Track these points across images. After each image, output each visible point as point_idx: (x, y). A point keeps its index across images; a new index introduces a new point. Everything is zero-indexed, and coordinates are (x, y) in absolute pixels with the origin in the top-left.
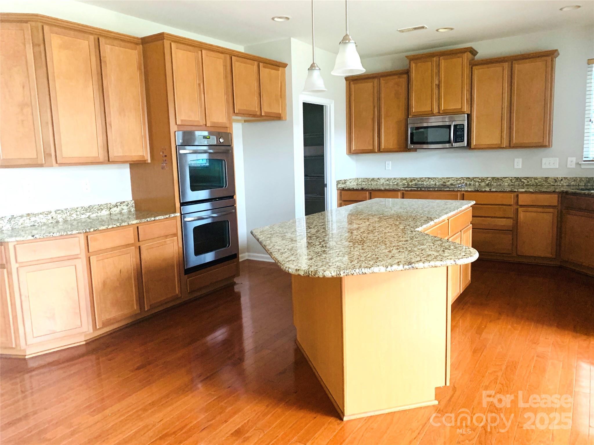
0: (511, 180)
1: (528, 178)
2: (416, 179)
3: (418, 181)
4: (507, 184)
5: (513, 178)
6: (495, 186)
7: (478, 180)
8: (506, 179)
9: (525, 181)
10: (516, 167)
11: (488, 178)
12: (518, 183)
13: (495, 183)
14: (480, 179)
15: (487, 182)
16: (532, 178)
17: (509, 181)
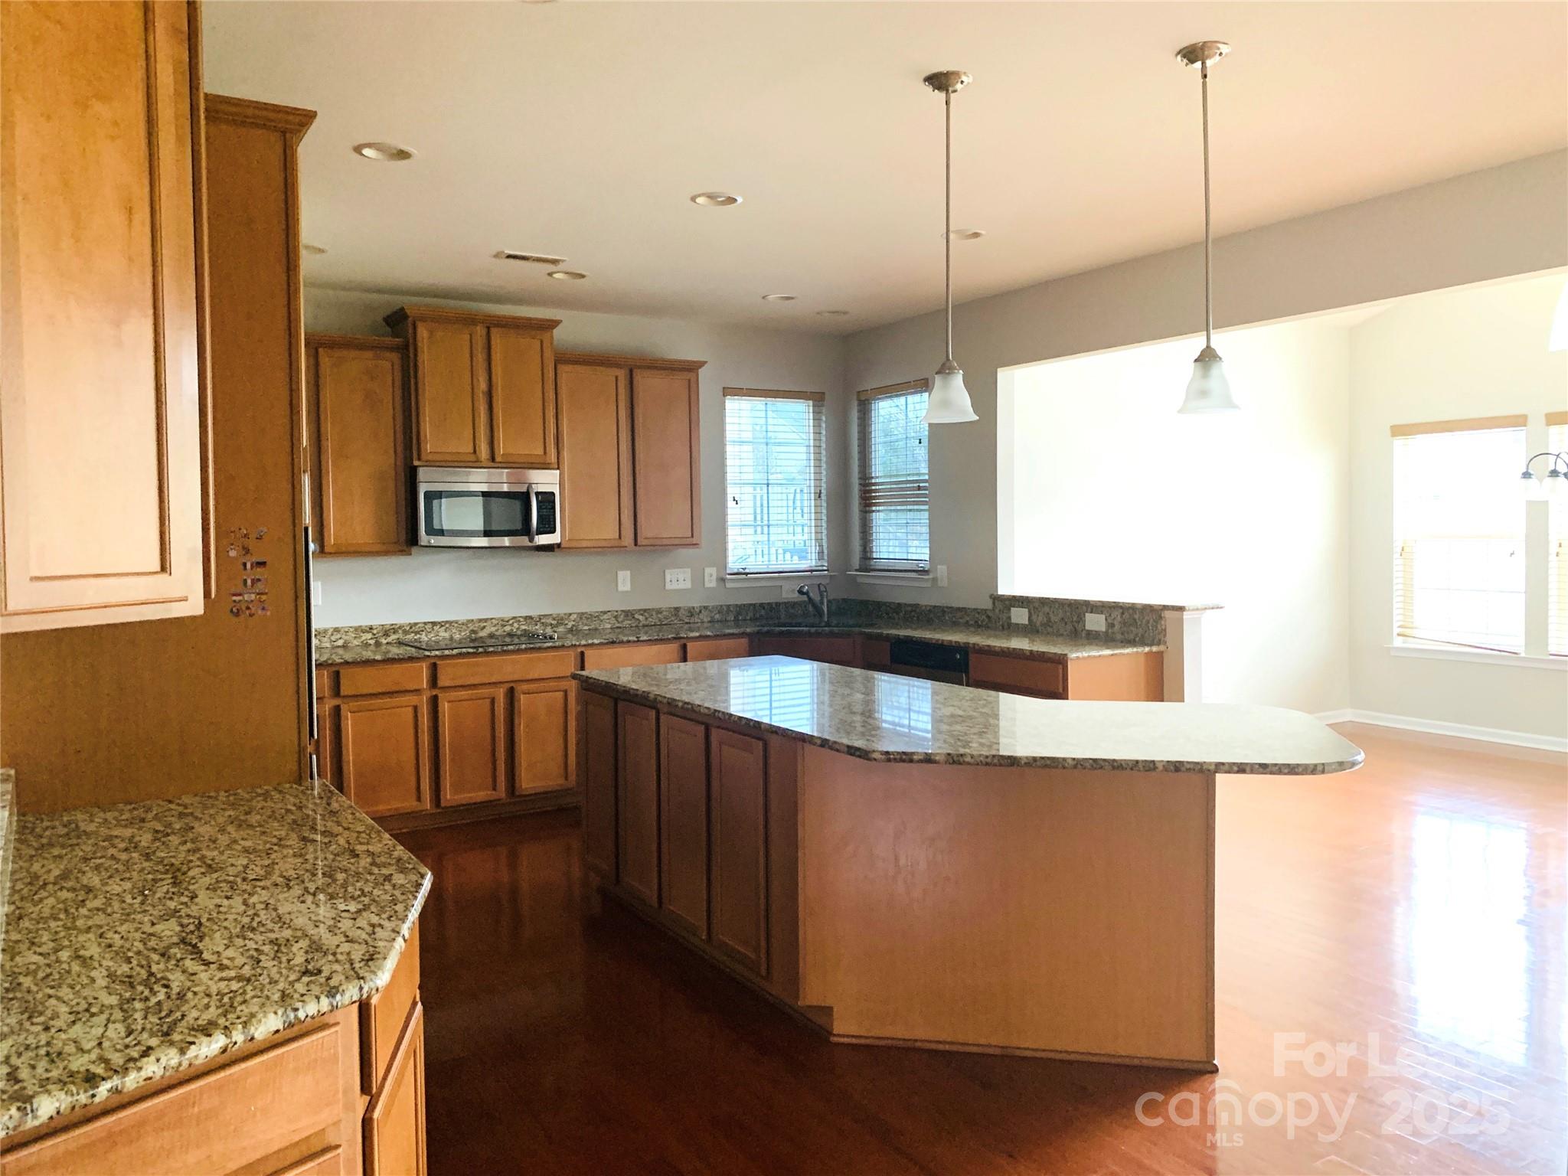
0: (616, 617)
1: (645, 610)
2: (400, 628)
3: (406, 632)
4: (609, 626)
5: (620, 613)
6: (586, 632)
7: (550, 621)
8: (605, 617)
9: (641, 618)
10: (621, 588)
11: (570, 614)
12: (629, 622)
13: (586, 625)
14: (554, 619)
15: (569, 626)
16: (653, 609)
17: (613, 621)
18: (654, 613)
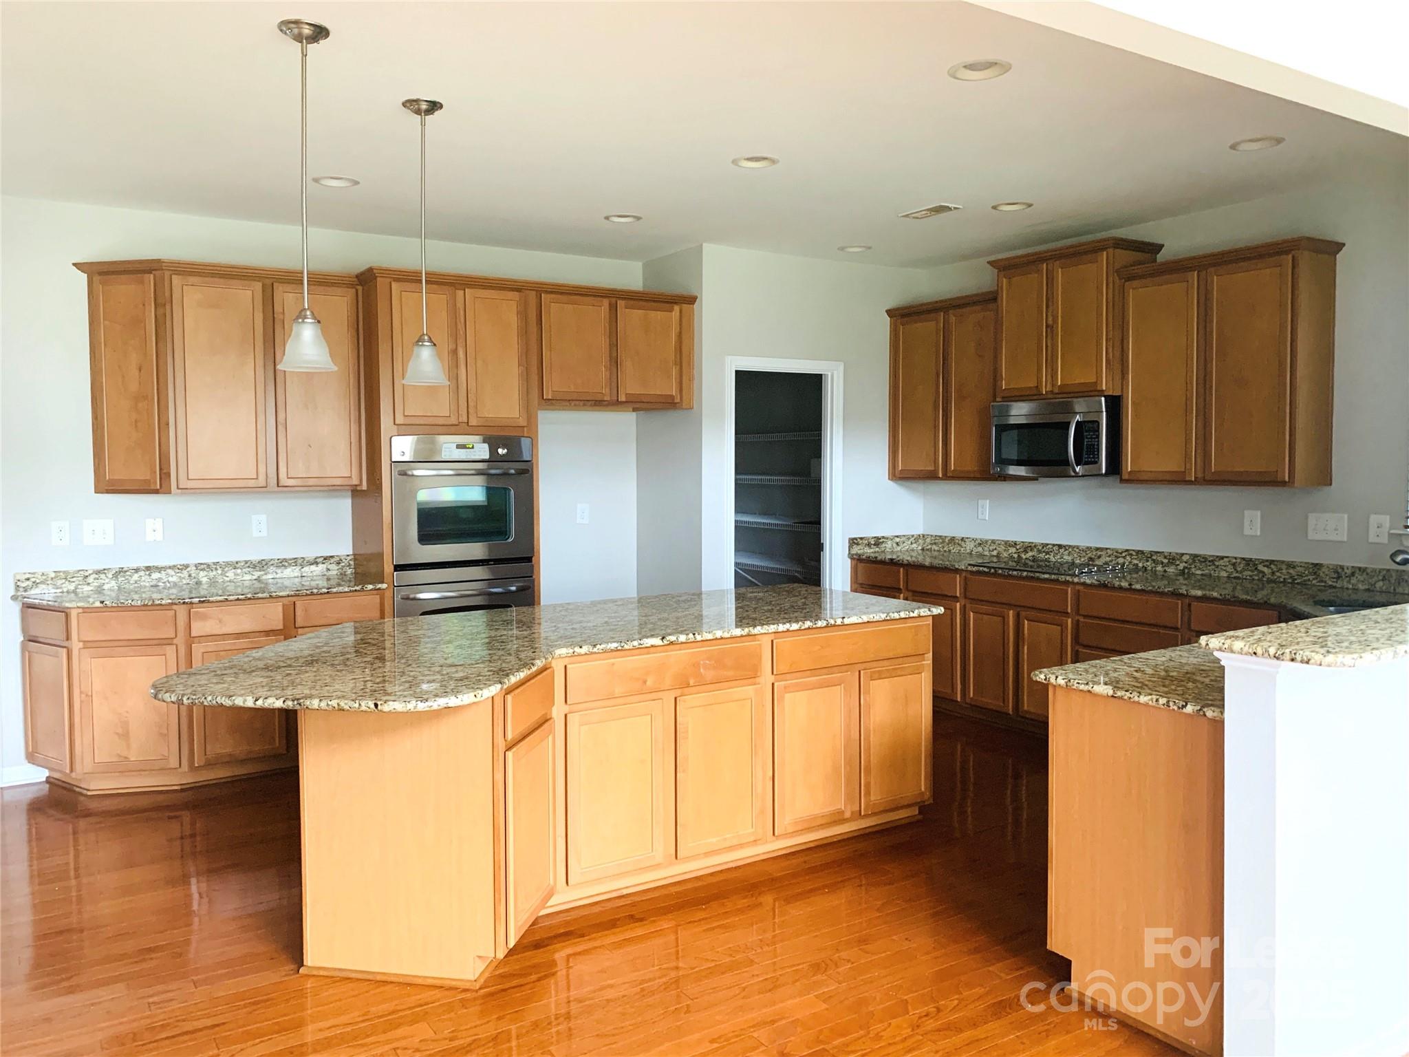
0: (1234, 564)
2: (1035, 546)
3: (1040, 552)
4: (1224, 574)
5: (1238, 561)
6: (1199, 577)
7: (1160, 558)
8: (1221, 562)
10: (1247, 531)
11: (1183, 554)
12: (1250, 573)
13: (1200, 569)
14: (1165, 557)
15: (1181, 566)
16: (1283, 562)
17: (1230, 568)
18: (1284, 567)
